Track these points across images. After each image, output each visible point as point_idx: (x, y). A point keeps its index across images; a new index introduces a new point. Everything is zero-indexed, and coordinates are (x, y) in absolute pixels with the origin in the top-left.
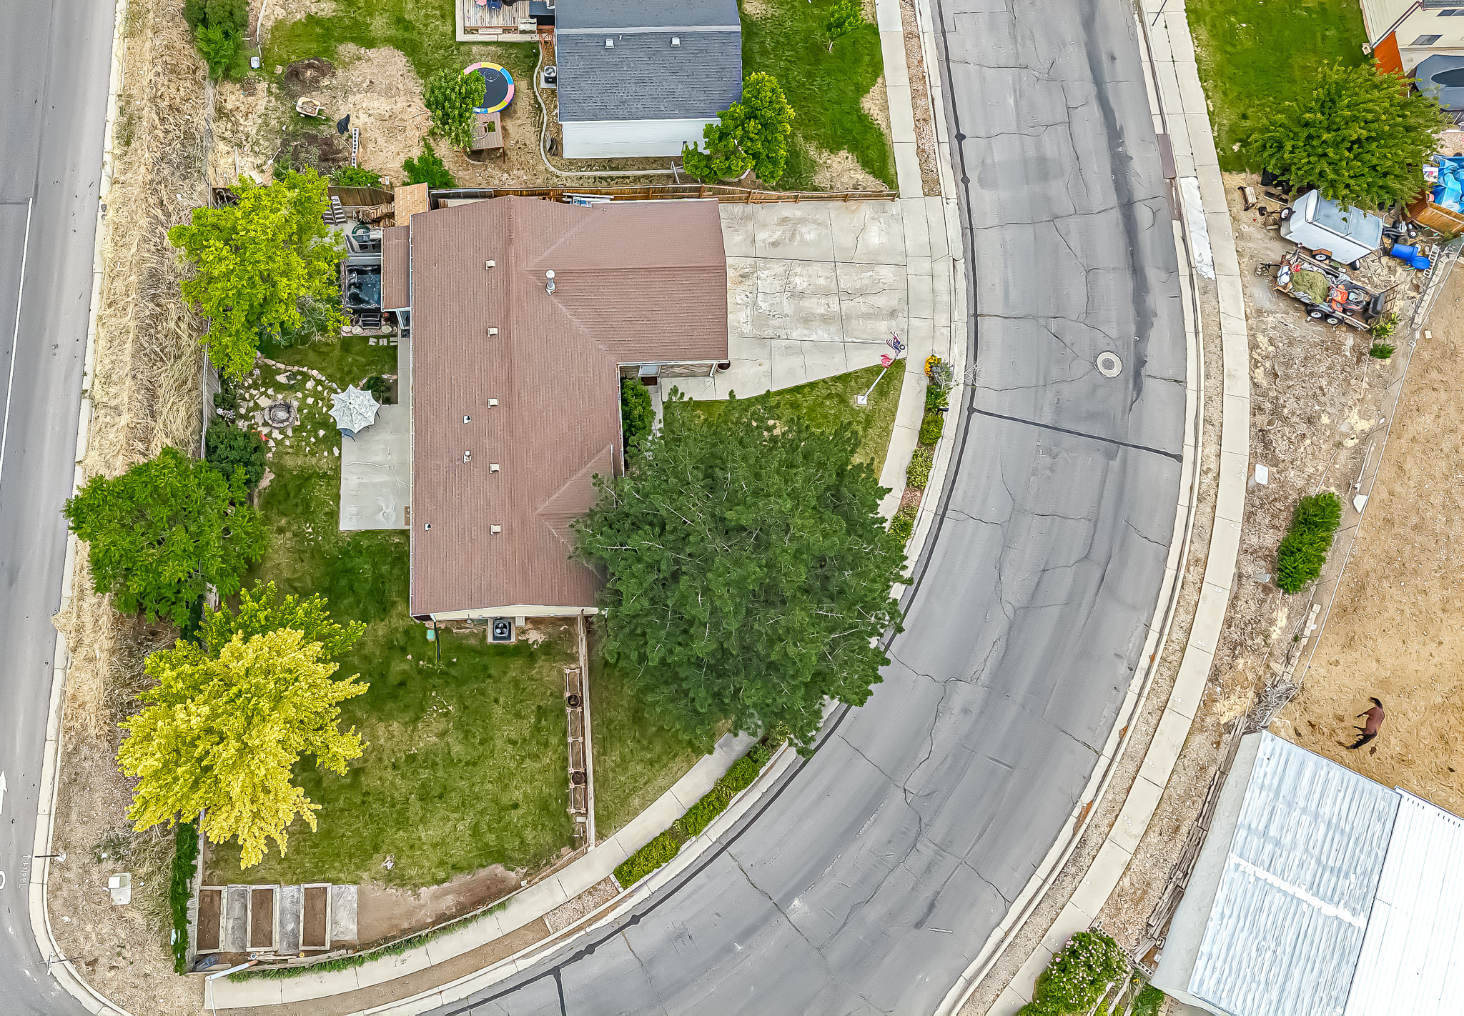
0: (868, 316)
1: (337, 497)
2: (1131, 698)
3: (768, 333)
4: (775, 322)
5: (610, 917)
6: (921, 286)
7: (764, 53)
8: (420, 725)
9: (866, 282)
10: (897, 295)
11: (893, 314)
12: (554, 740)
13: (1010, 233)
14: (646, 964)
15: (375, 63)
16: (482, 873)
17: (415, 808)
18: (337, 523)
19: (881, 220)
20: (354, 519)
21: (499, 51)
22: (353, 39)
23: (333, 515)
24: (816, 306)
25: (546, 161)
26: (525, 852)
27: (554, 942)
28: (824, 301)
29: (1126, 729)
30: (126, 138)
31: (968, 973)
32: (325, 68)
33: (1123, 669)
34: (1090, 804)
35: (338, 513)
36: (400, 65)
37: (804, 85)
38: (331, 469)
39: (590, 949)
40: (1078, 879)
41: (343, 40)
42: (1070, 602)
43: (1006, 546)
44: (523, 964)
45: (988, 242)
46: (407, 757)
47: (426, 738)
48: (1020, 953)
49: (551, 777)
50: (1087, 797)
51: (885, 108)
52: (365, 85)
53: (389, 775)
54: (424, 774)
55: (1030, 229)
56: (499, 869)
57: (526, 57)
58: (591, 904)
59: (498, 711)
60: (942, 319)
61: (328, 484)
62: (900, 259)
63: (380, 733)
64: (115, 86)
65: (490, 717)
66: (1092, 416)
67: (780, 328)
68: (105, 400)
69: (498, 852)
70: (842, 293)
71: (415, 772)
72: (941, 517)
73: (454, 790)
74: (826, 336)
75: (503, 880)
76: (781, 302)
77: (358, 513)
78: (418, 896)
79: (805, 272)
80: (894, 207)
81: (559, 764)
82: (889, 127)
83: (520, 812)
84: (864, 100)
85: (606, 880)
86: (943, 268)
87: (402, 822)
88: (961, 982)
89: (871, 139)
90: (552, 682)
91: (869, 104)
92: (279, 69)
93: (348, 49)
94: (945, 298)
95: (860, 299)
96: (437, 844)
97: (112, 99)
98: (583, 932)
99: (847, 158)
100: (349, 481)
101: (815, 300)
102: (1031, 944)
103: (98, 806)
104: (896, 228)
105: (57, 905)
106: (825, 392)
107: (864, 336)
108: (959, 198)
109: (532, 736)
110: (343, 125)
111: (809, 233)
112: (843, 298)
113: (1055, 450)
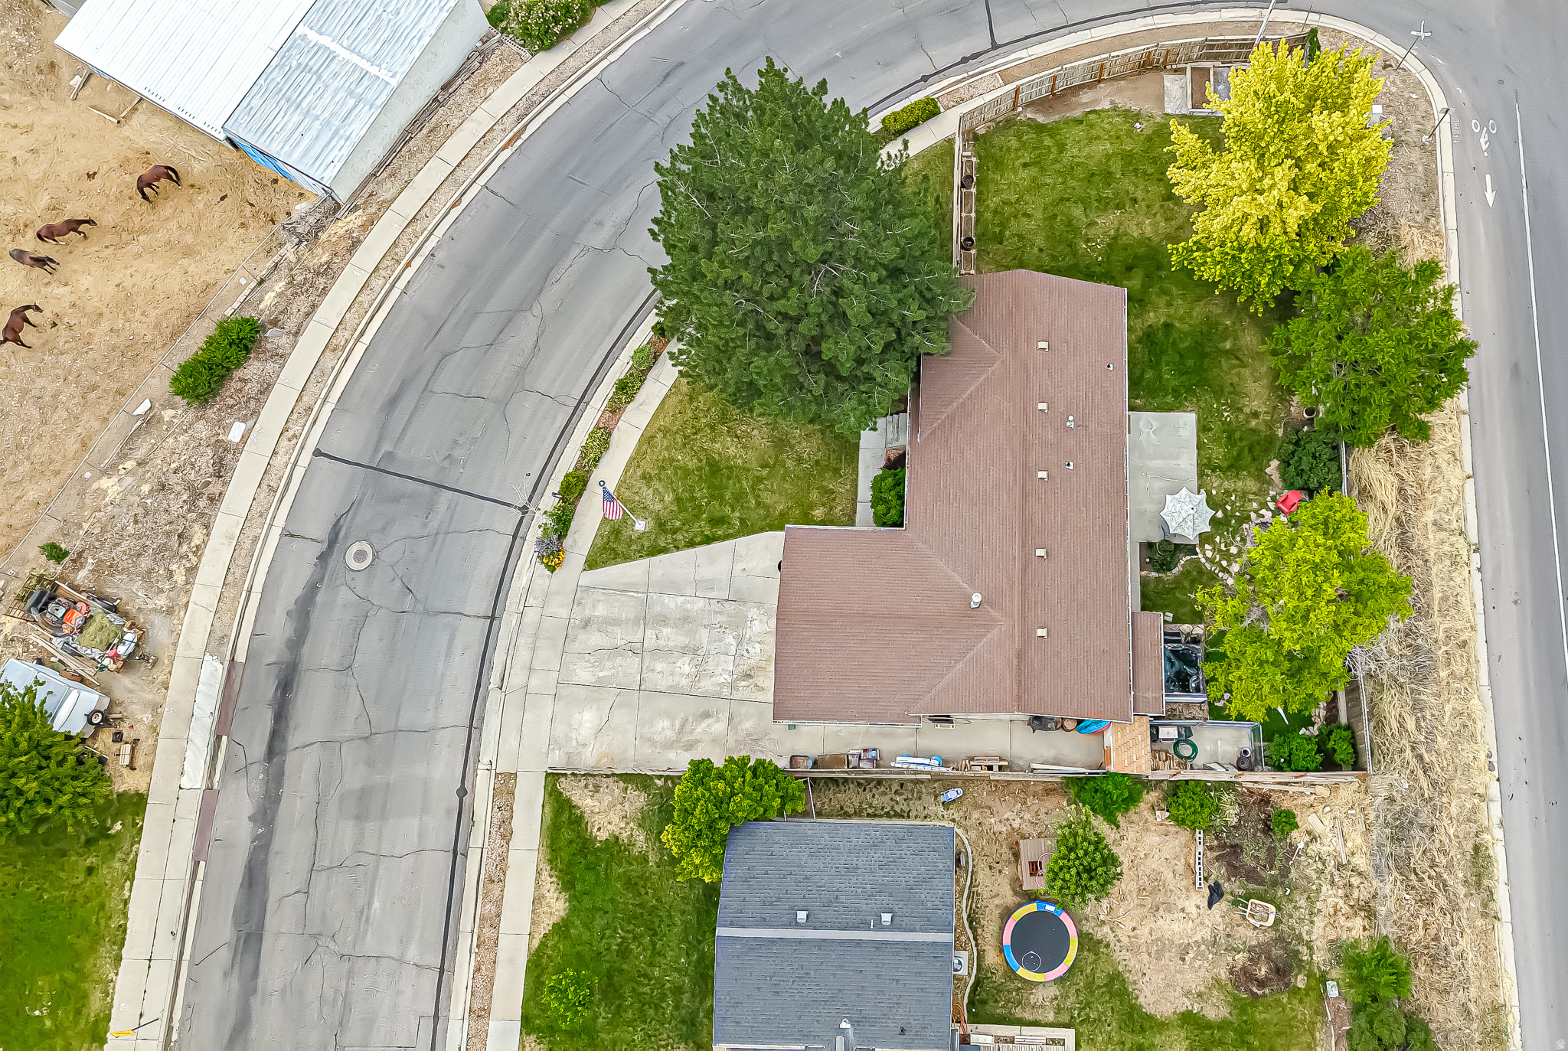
0: (616, 622)
1: (1200, 446)
2: (440, 232)
3: (730, 607)
4: (720, 618)
5: (946, 83)
6: (547, 656)
7: (678, 991)
8: (1112, 232)
9: (608, 664)
10: (576, 646)
11: (586, 624)
12: (988, 215)
13: (426, 720)
14: (919, 46)
15: (1179, 989)
16: (1056, 117)
17: (1116, 167)
18: (1199, 421)
19: (574, 743)
20: (1181, 424)
21: (1018, 1012)
22: (1209, 1025)
23: (1203, 428)
24: (670, 636)
25: (966, 842)
26: (1019, 130)
27: (994, 67)
28: (662, 642)
29: (454, 206)
30: (1479, 855)
31: (647, 31)
32: (1243, 979)
33: (440, 255)
34: (505, 147)
35: (1198, 431)
36: (1146, 991)
37: (635, 938)
38: (1208, 476)
39: (965, 60)
40: (532, 92)
41: (1223, 1026)
42: (473, 314)
43: (523, 370)
44: (1023, 54)
45: (456, 711)
46: (1123, 207)
47: (1107, 222)
48: (598, 42)
49: (992, 187)
50: (507, 153)
51: (537, 900)
52: (1191, 955)
53: (1139, 195)
54: (1108, 193)
55: (403, 723)
56: (1041, 119)
57: (984, 1002)
58: (962, 91)
59: (1040, 241)
60: (531, 616)
61: (1209, 459)
62: (564, 691)
63: (1149, 228)
64: (1504, 933)
65: (1048, 237)
66: (396, 499)
67: (716, 613)
68: (1453, 539)
69: (1042, 132)
70: (637, 651)
71: (1116, 194)
72: (583, 400)
73: (1082, 180)
74: (667, 601)
75: (1037, 112)
76: (710, 642)
77: (1178, 429)
78: (1112, 102)
79: (677, 679)
80: (557, 760)
81: (984, 197)
82: (539, 873)
83: (1022, 161)
84: (562, 913)
85: (947, 108)
86: (516, 679)
87: (1128, 157)
88: (653, 26)
89: (564, 855)
90: (988, 263)
91: (557, 906)
92: (1301, 981)
93: (1215, 1010)
94: (521, 641)
95: (620, 643)
96: (1096, 139)
97: (1506, 915)
98: (970, 73)
99: (599, 829)
100: (1188, 463)
101: (672, 644)
102: (588, 46)
103: (1400, 178)
104: (560, 730)
105: (1423, 106)
106: (679, 536)
107: (624, 598)
108: (475, 770)
109: (1008, 220)
110: (1216, 893)
111: (663, 728)
112: (639, 645)
113: (446, 464)
